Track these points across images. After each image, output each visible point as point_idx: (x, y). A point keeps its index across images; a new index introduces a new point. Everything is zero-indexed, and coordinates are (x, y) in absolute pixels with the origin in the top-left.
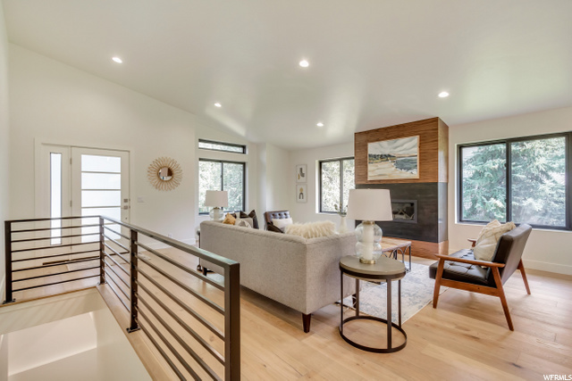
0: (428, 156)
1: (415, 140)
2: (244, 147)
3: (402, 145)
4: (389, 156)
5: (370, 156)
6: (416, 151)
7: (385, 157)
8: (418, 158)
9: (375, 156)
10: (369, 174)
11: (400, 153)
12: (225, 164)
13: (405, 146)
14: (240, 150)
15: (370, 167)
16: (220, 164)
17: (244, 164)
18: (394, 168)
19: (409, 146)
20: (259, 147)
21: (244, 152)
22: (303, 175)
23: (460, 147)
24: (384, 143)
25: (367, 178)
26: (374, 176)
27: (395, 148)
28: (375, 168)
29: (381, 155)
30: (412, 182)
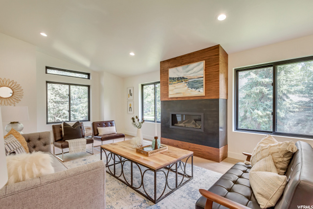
0: (211, 78)
1: (202, 65)
2: (89, 74)
3: (192, 69)
4: (183, 78)
5: (170, 78)
6: (202, 73)
7: (180, 79)
8: (204, 79)
9: (173, 79)
10: (170, 93)
11: (191, 75)
12: (71, 86)
13: (195, 70)
14: (86, 76)
15: (171, 87)
16: (68, 86)
17: (89, 86)
18: (187, 88)
19: (197, 70)
20: (100, 74)
21: (89, 78)
22: (131, 95)
23: (237, 71)
24: (180, 68)
25: (168, 95)
26: (174, 94)
27: (187, 72)
28: (173, 88)
29: (178, 78)
30: (200, 98)
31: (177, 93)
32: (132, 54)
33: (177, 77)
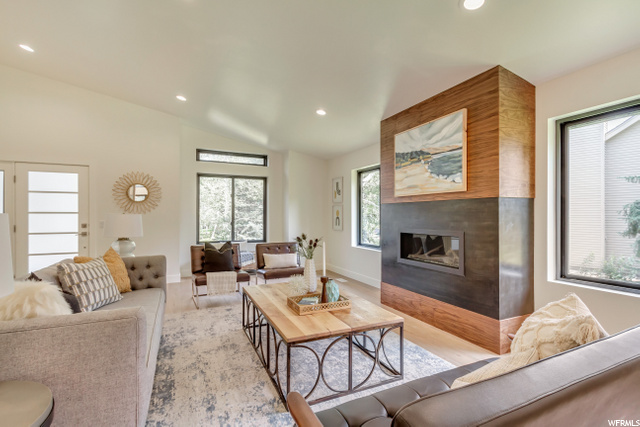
0: (481, 150)
1: (460, 118)
2: (265, 157)
3: (439, 131)
4: (422, 153)
5: (398, 155)
6: (460, 139)
7: (416, 156)
8: (464, 152)
9: (403, 156)
10: (397, 186)
11: (437, 146)
13: (445, 132)
14: (261, 161)
15: (398, 175)
17: (265, 179)
18: (428, 174)
19: (449, 132)
20: (283, 154)
21: (265, 165)
22: (339, 192)
23: (563, 126)
24: (415, 131)
25: (393, 192)
26: (403, 189)
27: (429, 138)
28: (404, 175)
29: (412, 153)
30: (455, 197)
31: (410, 187)
32: (321, 112)
33: (410, 151)
